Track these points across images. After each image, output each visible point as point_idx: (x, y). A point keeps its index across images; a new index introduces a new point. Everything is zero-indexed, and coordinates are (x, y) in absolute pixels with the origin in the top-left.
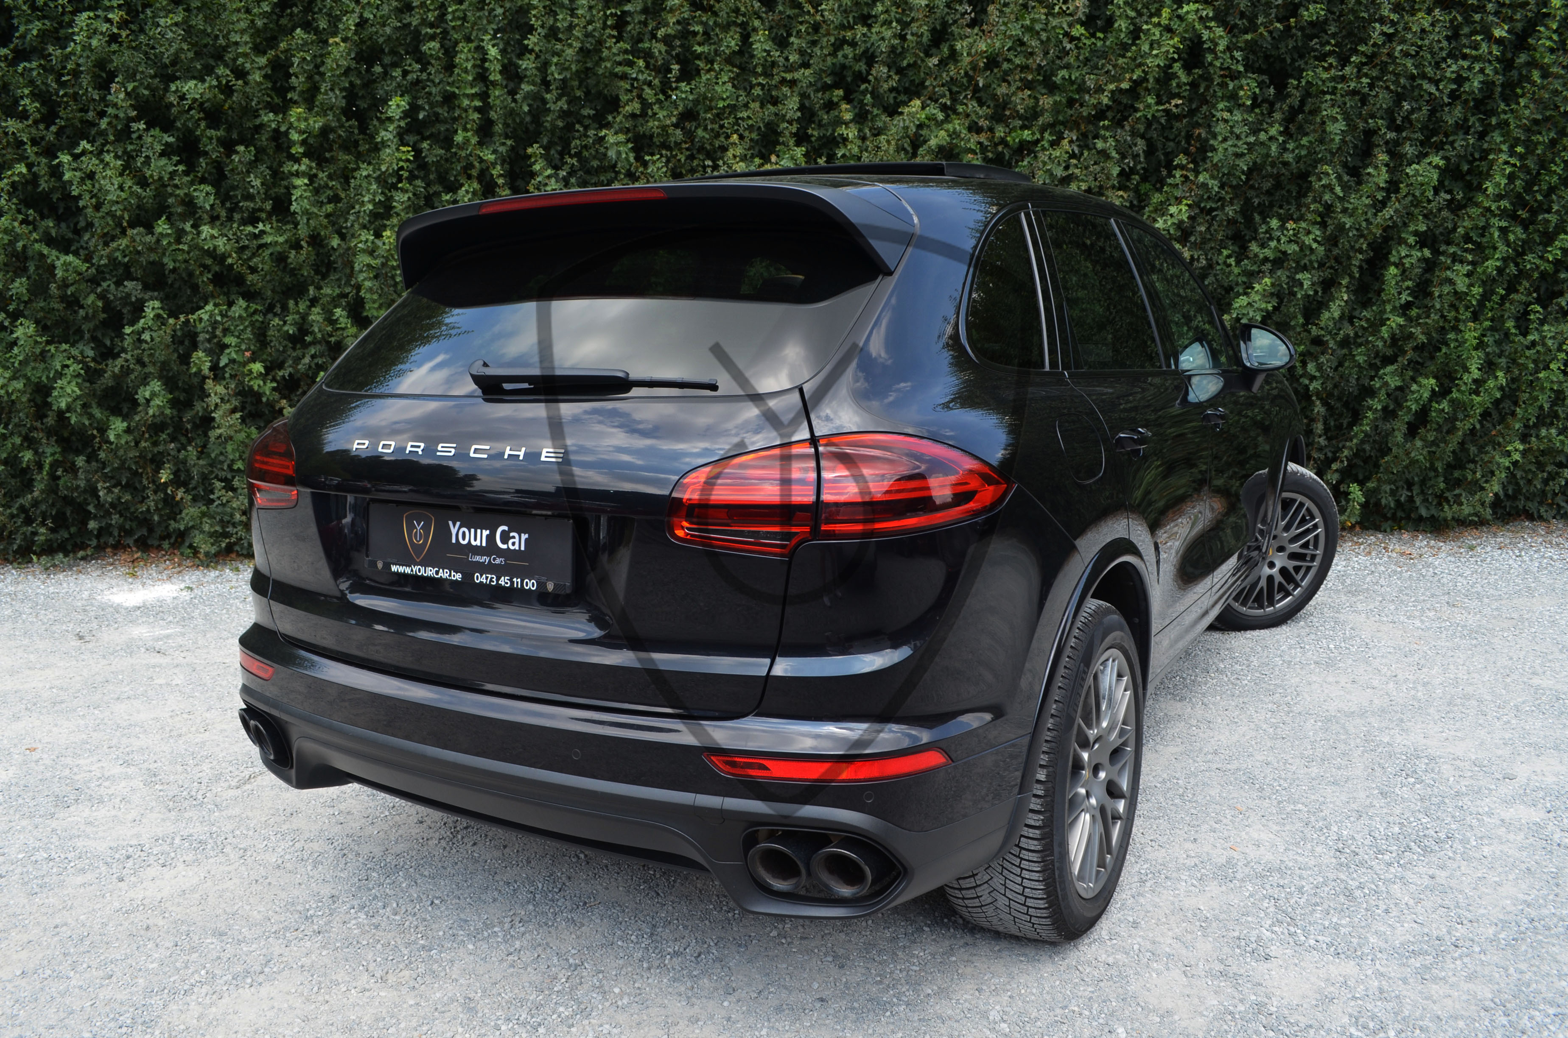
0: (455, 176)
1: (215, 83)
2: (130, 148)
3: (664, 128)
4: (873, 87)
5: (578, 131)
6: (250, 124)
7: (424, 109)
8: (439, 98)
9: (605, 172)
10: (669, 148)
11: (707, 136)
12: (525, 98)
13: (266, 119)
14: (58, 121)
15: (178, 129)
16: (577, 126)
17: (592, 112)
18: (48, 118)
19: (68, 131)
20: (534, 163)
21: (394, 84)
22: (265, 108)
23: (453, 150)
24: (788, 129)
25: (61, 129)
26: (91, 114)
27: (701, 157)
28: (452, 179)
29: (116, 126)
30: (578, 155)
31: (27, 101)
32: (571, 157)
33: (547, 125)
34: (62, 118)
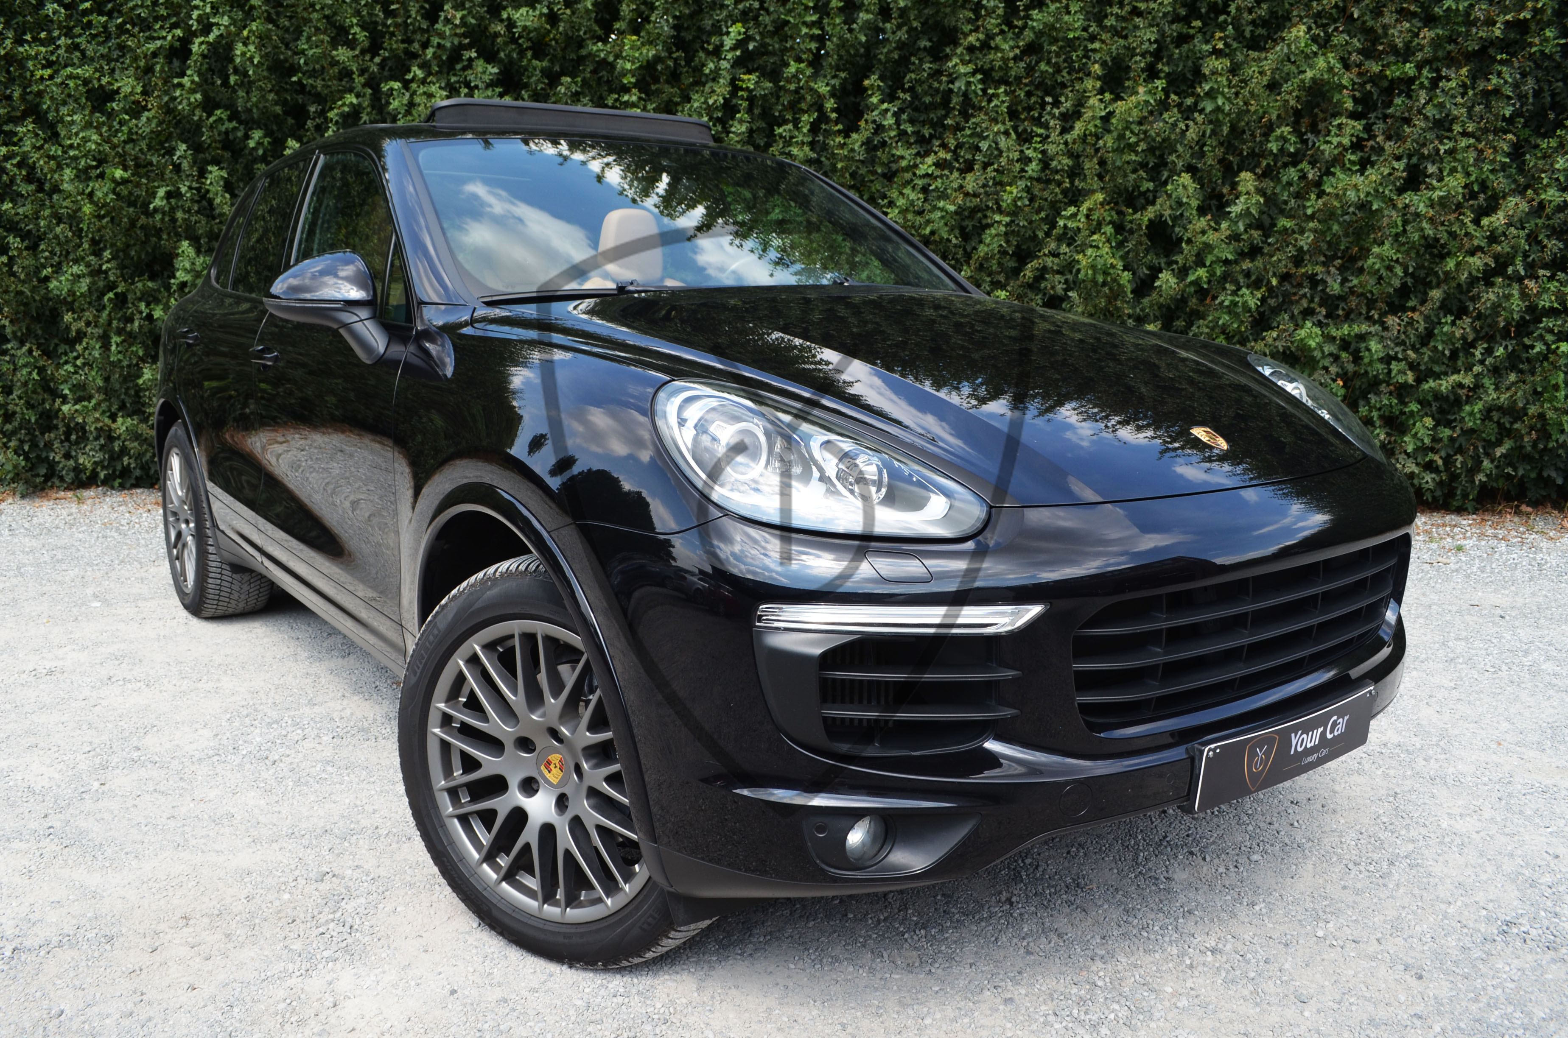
0: (780, 112)
1: (545, 11)
2: (453, 79)
3: (1005, 60)
4: (1233, 18)
5: (914, 63)
6: (573, 56)
7: (755, 40)
8: (770, 28)
9: (935, 109)
10: (1007, 83)
11: (1051, 70)
12: (861, 28)
13: (595, 48)
14: (382, 52)
15: (501, 61)
16: (913, 59)
17: (928, 44)
18: (374, 48)
19: (390, 63)
20: (871, 96)
21: (725, 13)
22: (592, 38)
23: (782, 83)
24: (1139, 63)
25: (384, 60)
26: (416, 45)
27: (1040, 93)
28: (777, 114)
29: (440, 57)
30: (911, 90)
31: (356, 29)
32: (904, 91)
33: (882, 57)
34: (385, 49)
